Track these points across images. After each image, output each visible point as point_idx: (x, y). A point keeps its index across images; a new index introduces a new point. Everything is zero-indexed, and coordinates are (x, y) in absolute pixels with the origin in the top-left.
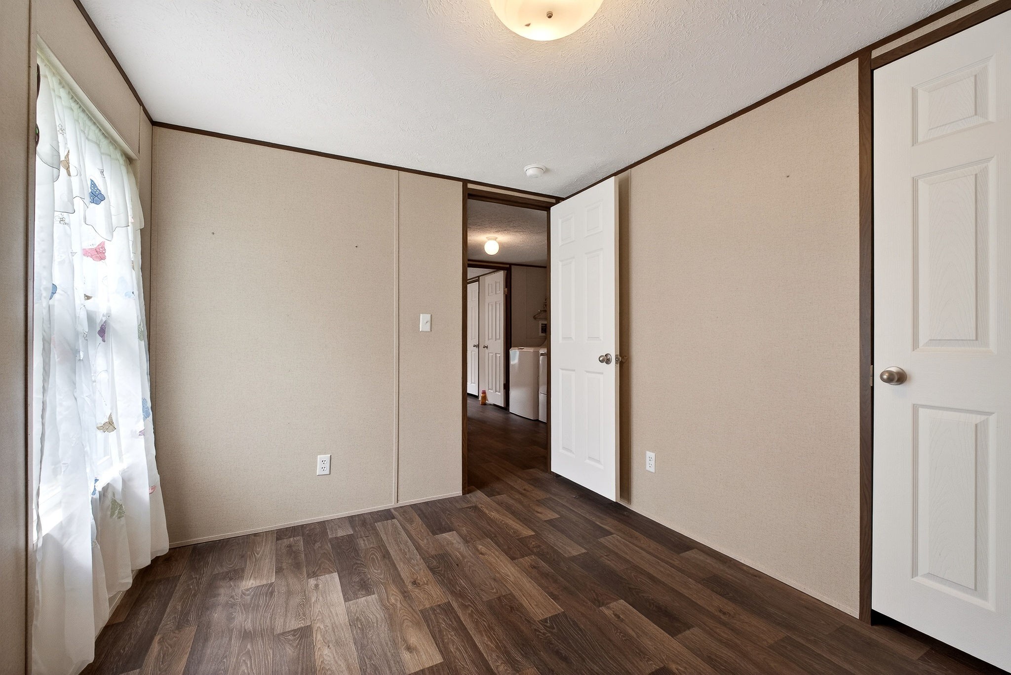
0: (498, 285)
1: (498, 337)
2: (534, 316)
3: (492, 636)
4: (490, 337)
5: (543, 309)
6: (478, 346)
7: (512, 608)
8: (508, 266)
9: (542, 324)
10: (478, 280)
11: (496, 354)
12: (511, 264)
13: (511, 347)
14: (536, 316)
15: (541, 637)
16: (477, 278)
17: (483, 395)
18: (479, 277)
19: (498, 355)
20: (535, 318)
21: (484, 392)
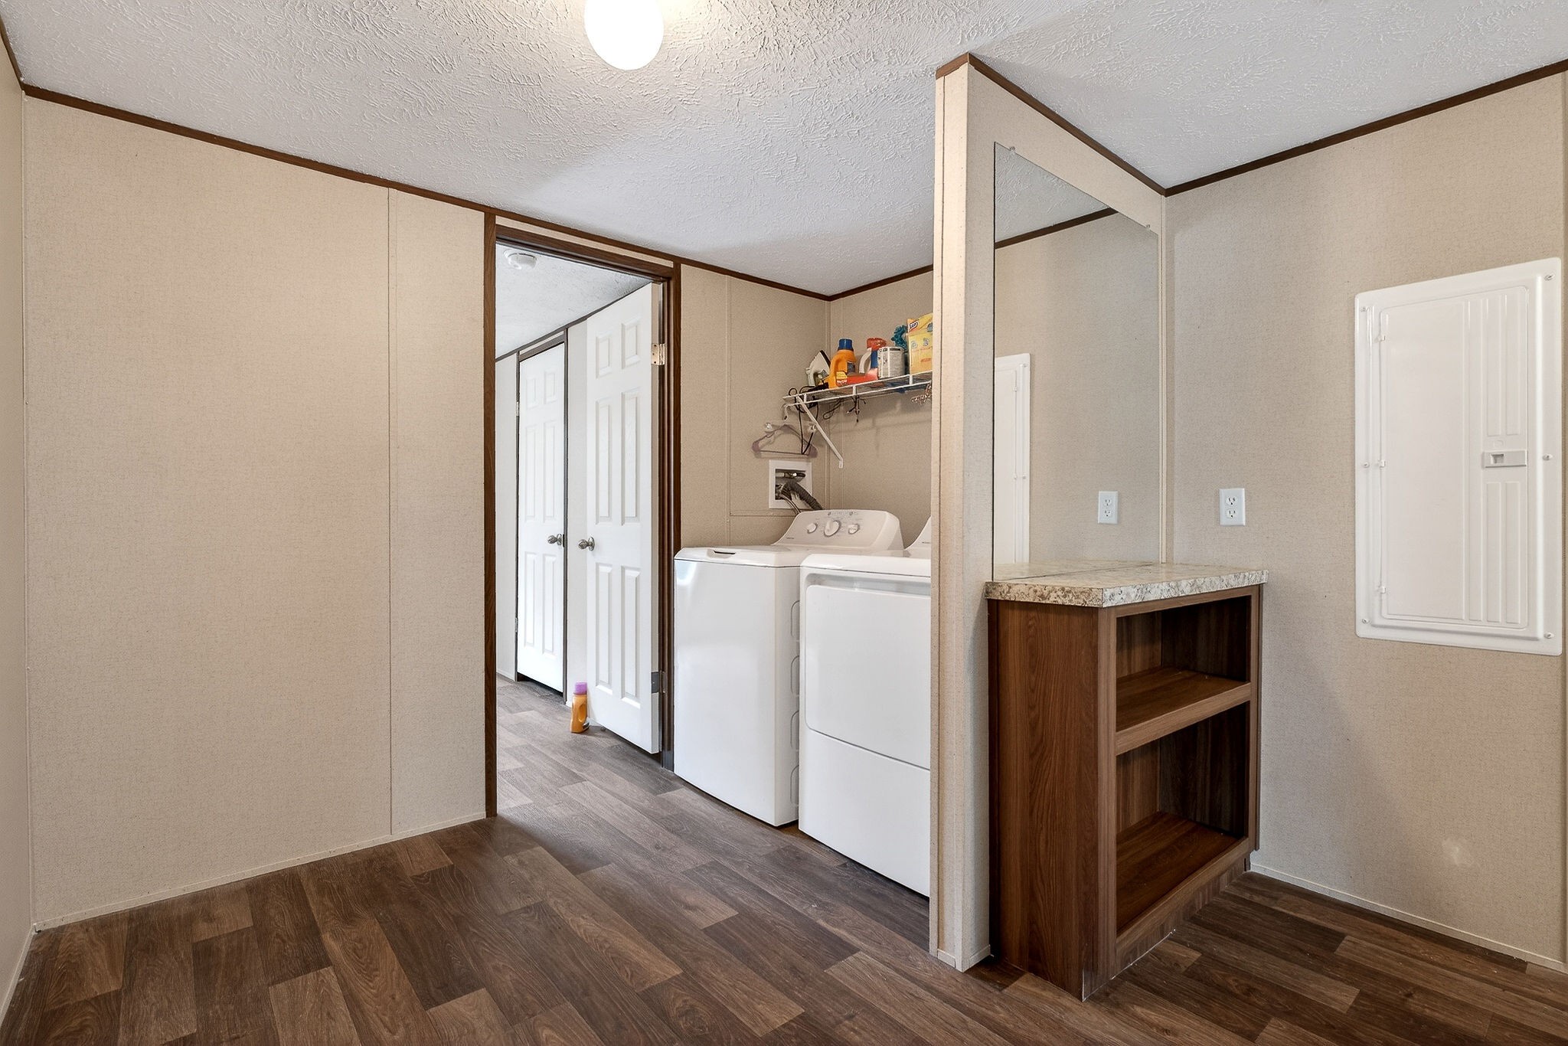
0: (630, 335)
1: (630, 511)
2: (757, 442)
4: (604, 512)
5: (780, 423)
6: (563, 540)
8: (670, 264)
9: (778, 471)
10: (564, 341)
11: (623, 569)
12: (678, 261)
13: (678, 548)
14: (761, 444)
16: (562, 333)
17: (581, 699)
18: (566, 328)
19: (631, 574)
20: (756, 449)
21: (582, 691)
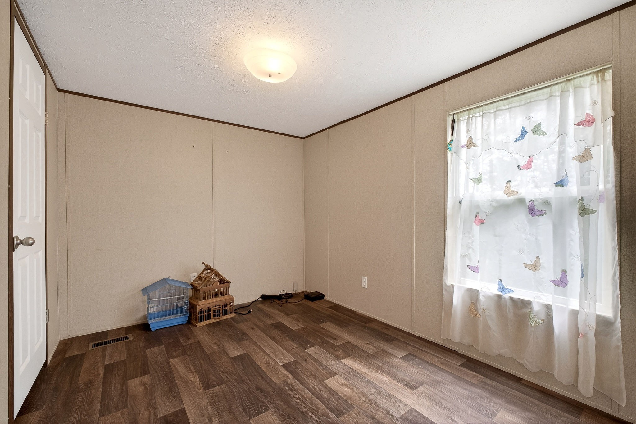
3: (300, 396)
7: (289, 418)
15: (270, 399)
